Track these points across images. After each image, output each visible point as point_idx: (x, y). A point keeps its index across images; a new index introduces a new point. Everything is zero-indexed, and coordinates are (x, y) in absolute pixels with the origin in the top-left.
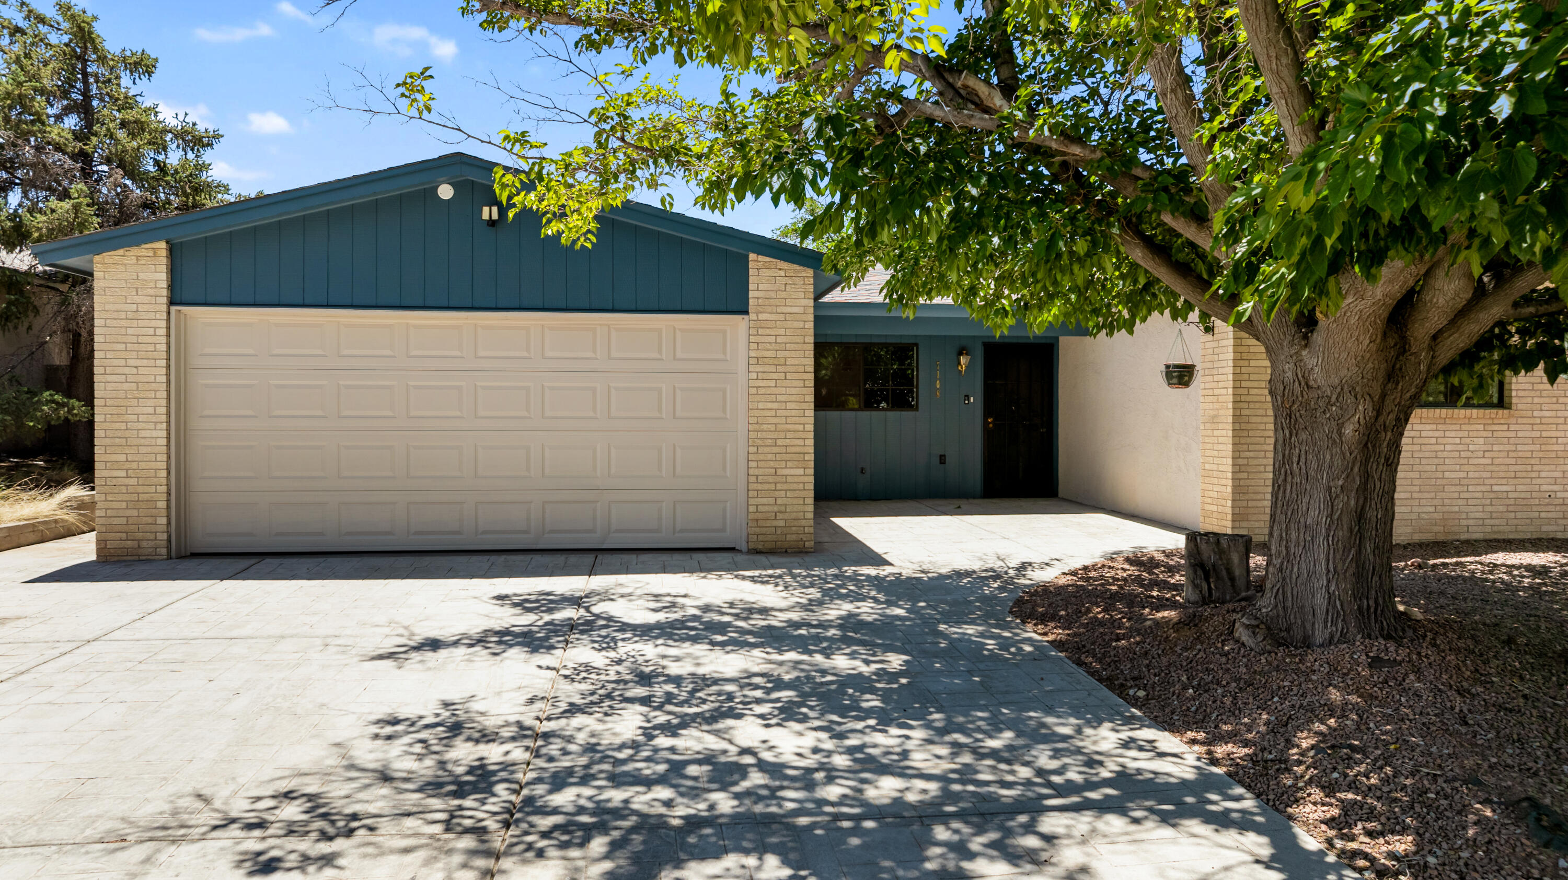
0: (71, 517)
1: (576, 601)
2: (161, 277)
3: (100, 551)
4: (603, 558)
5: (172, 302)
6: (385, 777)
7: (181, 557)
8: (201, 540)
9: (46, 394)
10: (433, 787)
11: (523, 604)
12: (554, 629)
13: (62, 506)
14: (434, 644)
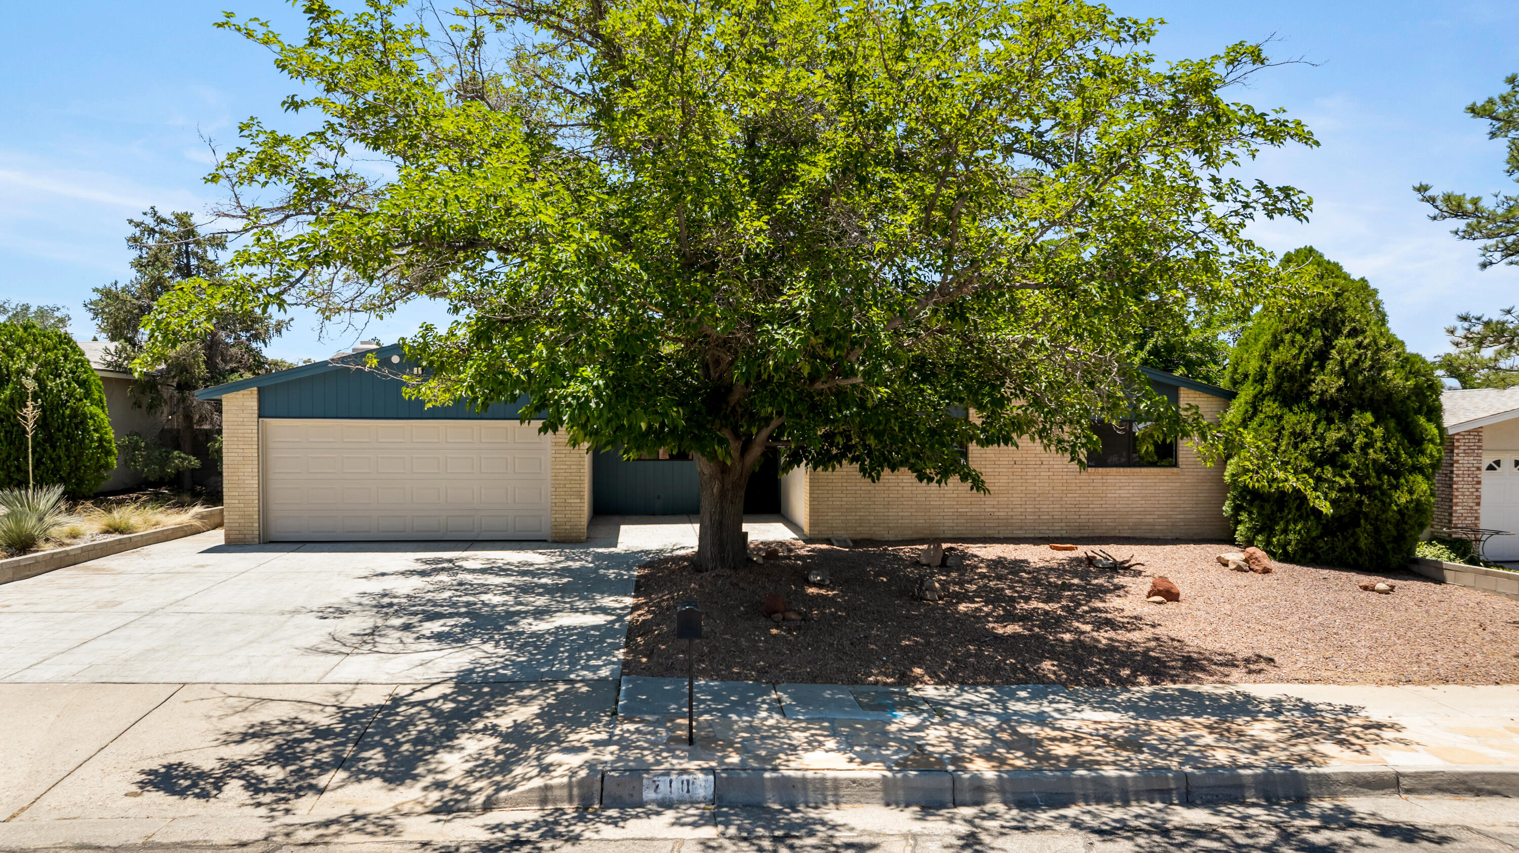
0: (198, 523)
1: (450, 561)
2: (254, 404)
3: (226, 539)
4: (475, 544)
5: (260, 416)
6: (360, 604)
7: (265, 543)
8: (274, 536)
9: (176, 453)
10: (375, 606)
11: (426, 562)
12: (435, 570)
13: (193, 517)
14: (383, 574)
